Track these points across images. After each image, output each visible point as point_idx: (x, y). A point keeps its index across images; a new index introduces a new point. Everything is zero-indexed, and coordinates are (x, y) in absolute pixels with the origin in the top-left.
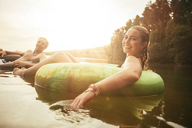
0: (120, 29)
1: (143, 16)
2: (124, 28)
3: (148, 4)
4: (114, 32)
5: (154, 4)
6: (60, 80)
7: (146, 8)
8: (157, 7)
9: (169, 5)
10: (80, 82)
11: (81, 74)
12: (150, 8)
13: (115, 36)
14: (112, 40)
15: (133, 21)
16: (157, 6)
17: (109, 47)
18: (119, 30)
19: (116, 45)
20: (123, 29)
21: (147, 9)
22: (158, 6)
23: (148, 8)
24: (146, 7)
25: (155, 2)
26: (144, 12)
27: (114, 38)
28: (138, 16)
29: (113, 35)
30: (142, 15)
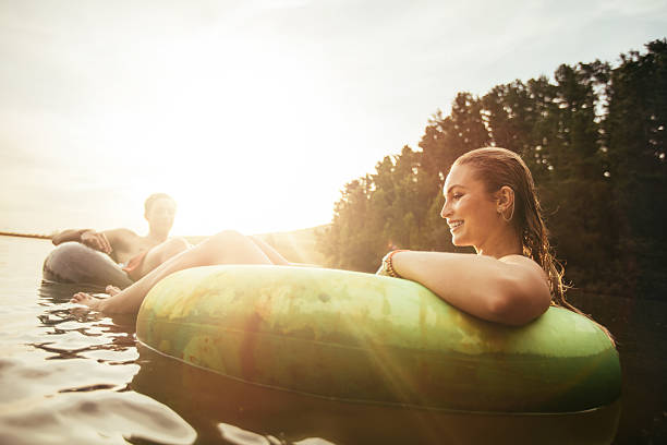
0: (361, 181)
1: (421, 150)
2: (371, 178)
3: (433, 119)
4: (345, 189)
5: (448, 119)
6: (217, 324)
7: (427, 128)
8: (456, 127)
9: (486, 124)
10: (291, 334)
11: (297, 302)
12: (440, 129)
13: (346, 200)
14: (337, 210)
15: (394, 162)
16: (454, 124)
17: (327, 230)
18: (356, 183)
19: (346, 225)
20: (369, 182)
21: (431, 131)
22: (458, 124)
23: (434, 128)
24: (429, 125)
25: (450, 114)
26: (424, 138)
27: (342, 207)
28: (407, 149)
29: (341, 196)
30: (420, 145)
